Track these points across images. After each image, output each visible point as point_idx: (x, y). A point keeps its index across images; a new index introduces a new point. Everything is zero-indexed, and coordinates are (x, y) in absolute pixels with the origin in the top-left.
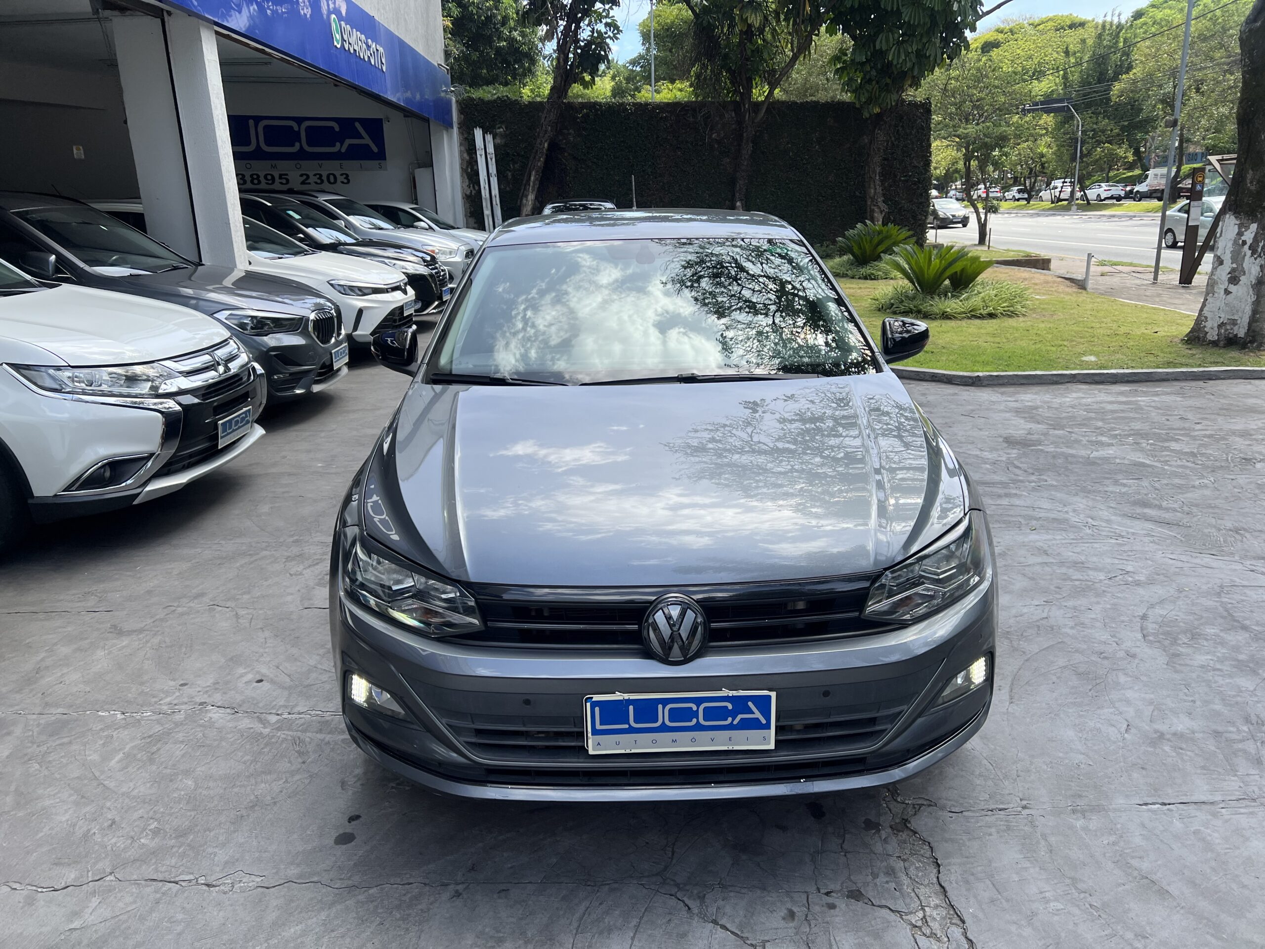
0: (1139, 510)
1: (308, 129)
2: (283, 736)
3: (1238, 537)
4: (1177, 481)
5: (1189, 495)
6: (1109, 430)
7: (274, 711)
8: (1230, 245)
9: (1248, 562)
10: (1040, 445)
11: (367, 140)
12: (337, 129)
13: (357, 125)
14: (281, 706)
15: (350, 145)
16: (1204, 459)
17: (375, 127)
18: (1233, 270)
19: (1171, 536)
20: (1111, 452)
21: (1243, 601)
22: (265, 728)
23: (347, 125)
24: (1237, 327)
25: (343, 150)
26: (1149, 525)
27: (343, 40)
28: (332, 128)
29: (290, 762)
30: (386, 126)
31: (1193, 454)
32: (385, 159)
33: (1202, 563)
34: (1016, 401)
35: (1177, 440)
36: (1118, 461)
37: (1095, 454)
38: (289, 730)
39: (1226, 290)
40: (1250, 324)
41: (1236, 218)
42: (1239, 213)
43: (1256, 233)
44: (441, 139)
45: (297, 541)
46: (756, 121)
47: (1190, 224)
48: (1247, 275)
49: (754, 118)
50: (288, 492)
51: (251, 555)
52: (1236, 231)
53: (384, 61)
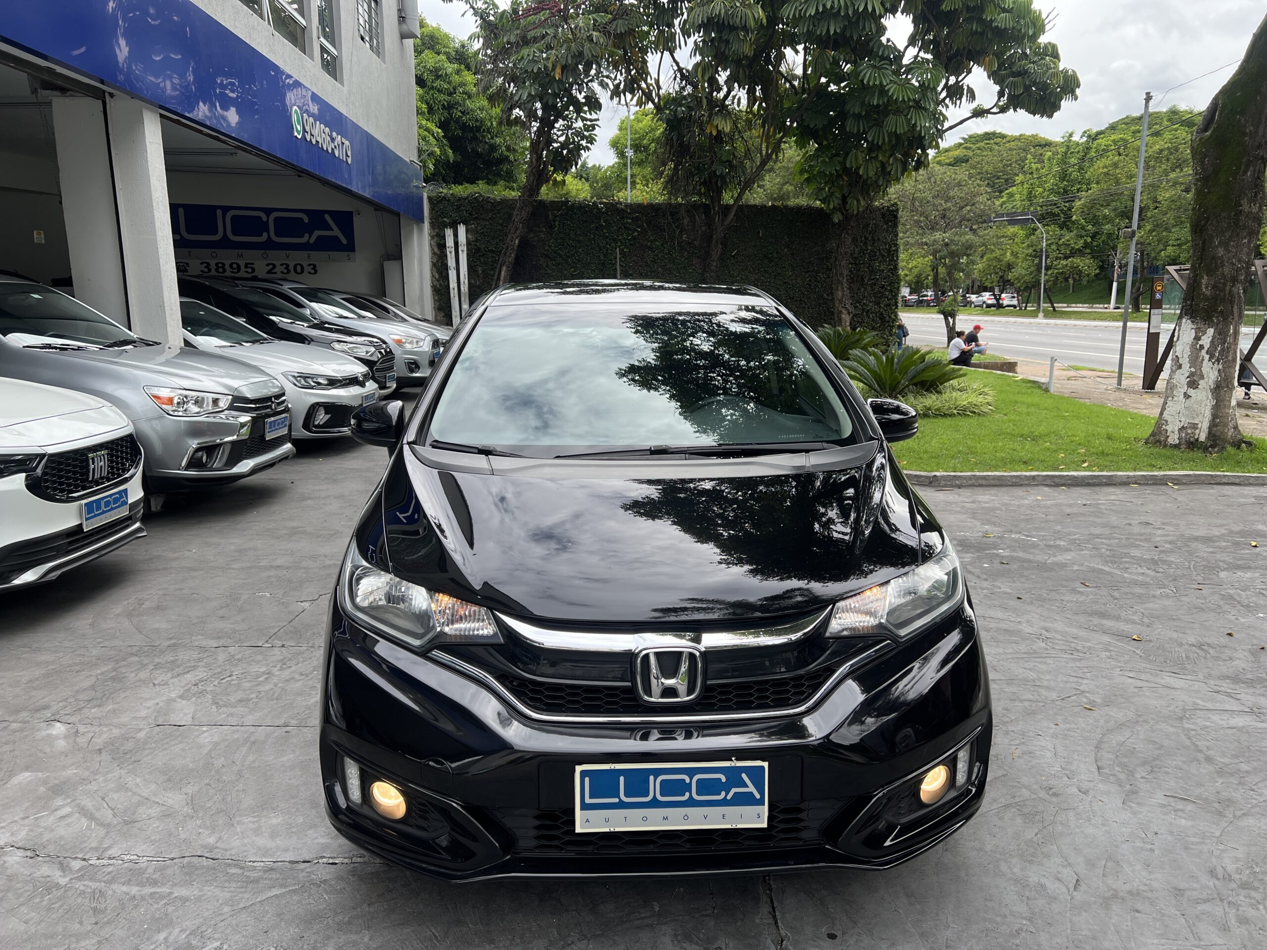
0: (1096, 620)
1: (277, 219)
2: (82, 888)
3: (1201, 653)
4: (1138, 590)
5: (1150, 605)
6: (1069, 535)
7: (80, 856)
8: (1188, 349)
9: (1212, 682)
10: (995, 549)
11: (336, 232)
12: (306, 220)
13: (327, 217)
14: (91, 849)
15: (319, 237)
16: (1165, 567)
17: (345, 220)
18: (1192, 375)
19: (1130, 651)
20: (1069, 558)
21: (1207, 727)
22: (65, 876)
23: (317, 218)
24: (1197, 432)
25: (312, 241)
26: (1106, 638)
27: (304, 130)
28: (301, 219)
29: (81, 923)
30: (356, 219)
31: (1154, 562)
32: (353, 250)
33: (1163, 682)
34: (973, 502)
35: (1137, 546)
36: (1076, 568)
37: (1052, 560)
38: (91, 880)
39: (1185, 393)
40: (1210, 428)
41: (1193, 322)
42: (1195, 317)
43: (1214, 337)
44: (411, 233)
45: (174, 645)
46: (725, 223)
47: (1151, 331)
48: (1206, 380)
49: (723, 221)
50: (181, 589)
51: (117, 661)
52: (1193, 335)
53: (349, 153)
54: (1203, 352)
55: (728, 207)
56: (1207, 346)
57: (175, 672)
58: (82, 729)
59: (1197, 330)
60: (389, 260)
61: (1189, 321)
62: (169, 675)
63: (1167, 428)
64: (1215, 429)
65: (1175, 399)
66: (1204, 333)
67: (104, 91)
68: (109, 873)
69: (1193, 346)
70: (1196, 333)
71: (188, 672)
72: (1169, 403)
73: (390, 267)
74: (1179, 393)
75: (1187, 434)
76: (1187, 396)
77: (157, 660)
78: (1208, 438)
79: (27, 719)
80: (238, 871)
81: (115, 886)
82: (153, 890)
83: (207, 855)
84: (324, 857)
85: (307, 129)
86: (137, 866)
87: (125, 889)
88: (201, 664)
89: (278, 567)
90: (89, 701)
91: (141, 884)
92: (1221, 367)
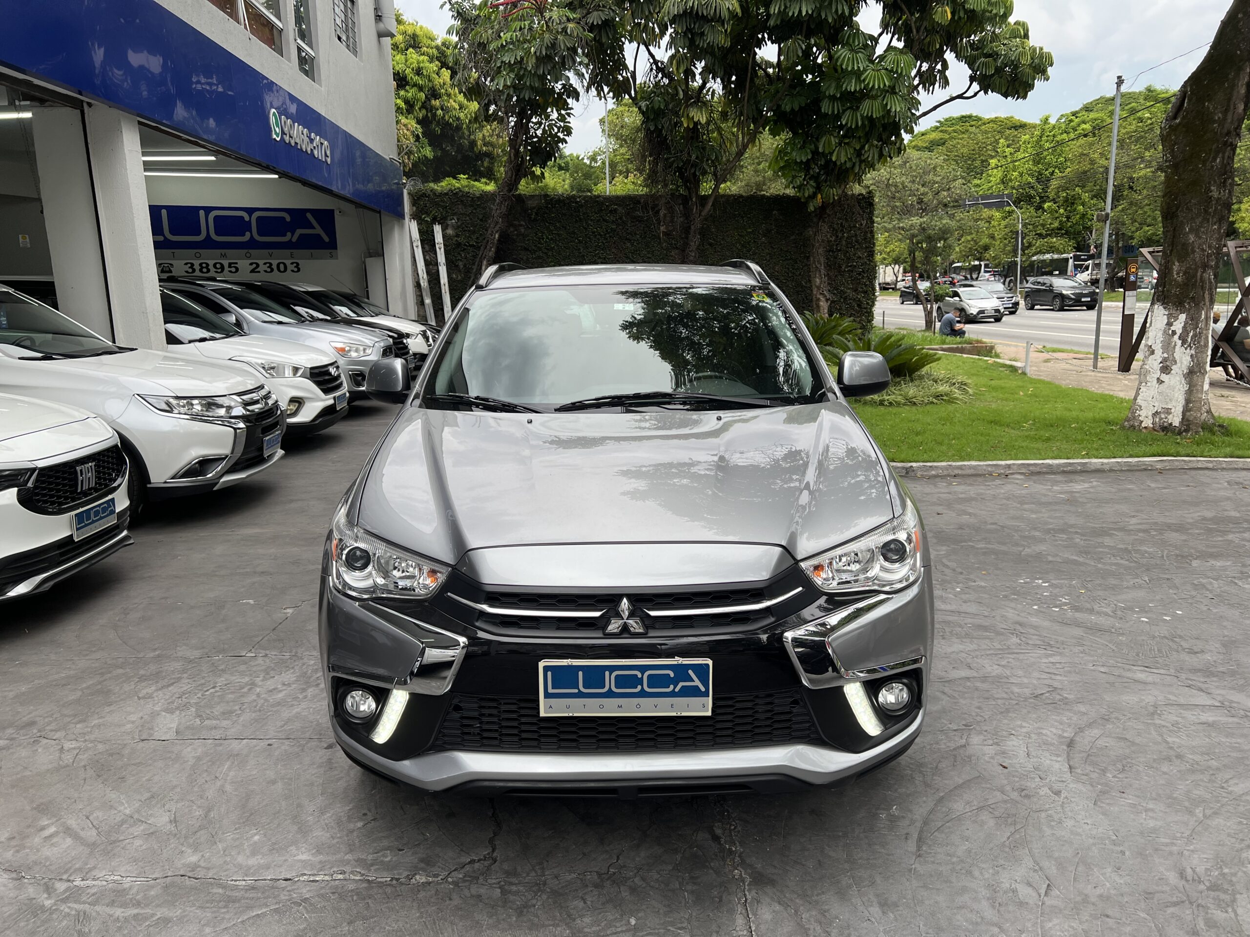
0: (1069, 614)
1: (259, 219)
2: (67, 910)
3: (1173, 645)
4: (1110, 581)
5: (1123, 596)
6: (1043, 524)
7: (65, 877)
8: (1160, 335)
9: (1184, 676)
11: (318, 230)
12: (288, 219)
13: (309, 215)
14: (76, 869)
15: (301, 235)
16: (1139, 556)
17: (326, 218)
18: (1165, 360)
19: (1102, 644)
20: (1044, 548)
21: (1178, 723)
22: (50, 898)
23: (298, 216)
24: (1170, 417)
25: (294, 239)
26: (1080, 633)
27: (283, 133)
28: (284, 218)
30: (337, 217)
31: (1127, 551)
32: (336, 248)
33: (1134, 676)
37: (1027, 551)
39: (1158, 379)
40: (1184, 413)
41: (1165, 308)
42: (1167, 303)
43: (1186, 323)
44: (392, 229)
45: (159, 656)
46: (703, 214)
47: (1126, 313)
48: (1179, 365)
49: (701, 211)
50: (165, 598)
51: (102, 674)
52: (1166, 321)
53: (328, 153)
54: (1176, 337)
55: (705, 198)
56: (1179, 332)
57: (159, 685)
58: (68, 745)
59: (1170, 316)
60: (371, 257)
61: (1161, 307)
62: (153, 688)
63: (1141, 413)
64: (1188, 414)
65: (1149, 384)
66: (1176, 318)
67: (82, 101)
68: (93, 895)
69: (1165, 332)
70: (1168, 319)
71: (172, 684)
72: (1143, 389)
73: (372, 264)
74: (1152, 379)
75: (1161, 419)
76: (1160, 381)
77: (142, 672)
78: (1181, 423)
79: (14, 736)
80: (220, 891)
81: (98, 908)
82: (136, 911)
83: (190, 874)
84: (305, 874)
85: (286, 130)
86: (120, 887)
87: (109, 910)
88: (185, 675)
89: (263, 573)
90: (75, 716)
91: (124, 905)
92: (1193, 352)
